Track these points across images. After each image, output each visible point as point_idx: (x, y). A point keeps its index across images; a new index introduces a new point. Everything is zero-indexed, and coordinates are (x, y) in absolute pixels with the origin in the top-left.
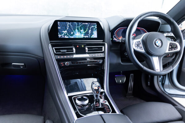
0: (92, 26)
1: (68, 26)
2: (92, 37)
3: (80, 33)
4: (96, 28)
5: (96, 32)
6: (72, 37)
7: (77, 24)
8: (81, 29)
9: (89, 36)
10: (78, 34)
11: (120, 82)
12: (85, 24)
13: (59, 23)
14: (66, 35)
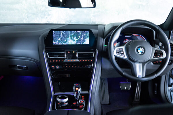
0: (85, 34)
1: (62, 34)
2: (84, 44)
3: (73, 40)
4: (89, 35)
5: (89, 39)
6: (65, 44)
7: (70, 32)
8: (74, 37)
9: (81, 43)
10: (71, 41)
11: (125, 89)
12: (77, 32)
13: (54, 32)
14: (60, 42)
